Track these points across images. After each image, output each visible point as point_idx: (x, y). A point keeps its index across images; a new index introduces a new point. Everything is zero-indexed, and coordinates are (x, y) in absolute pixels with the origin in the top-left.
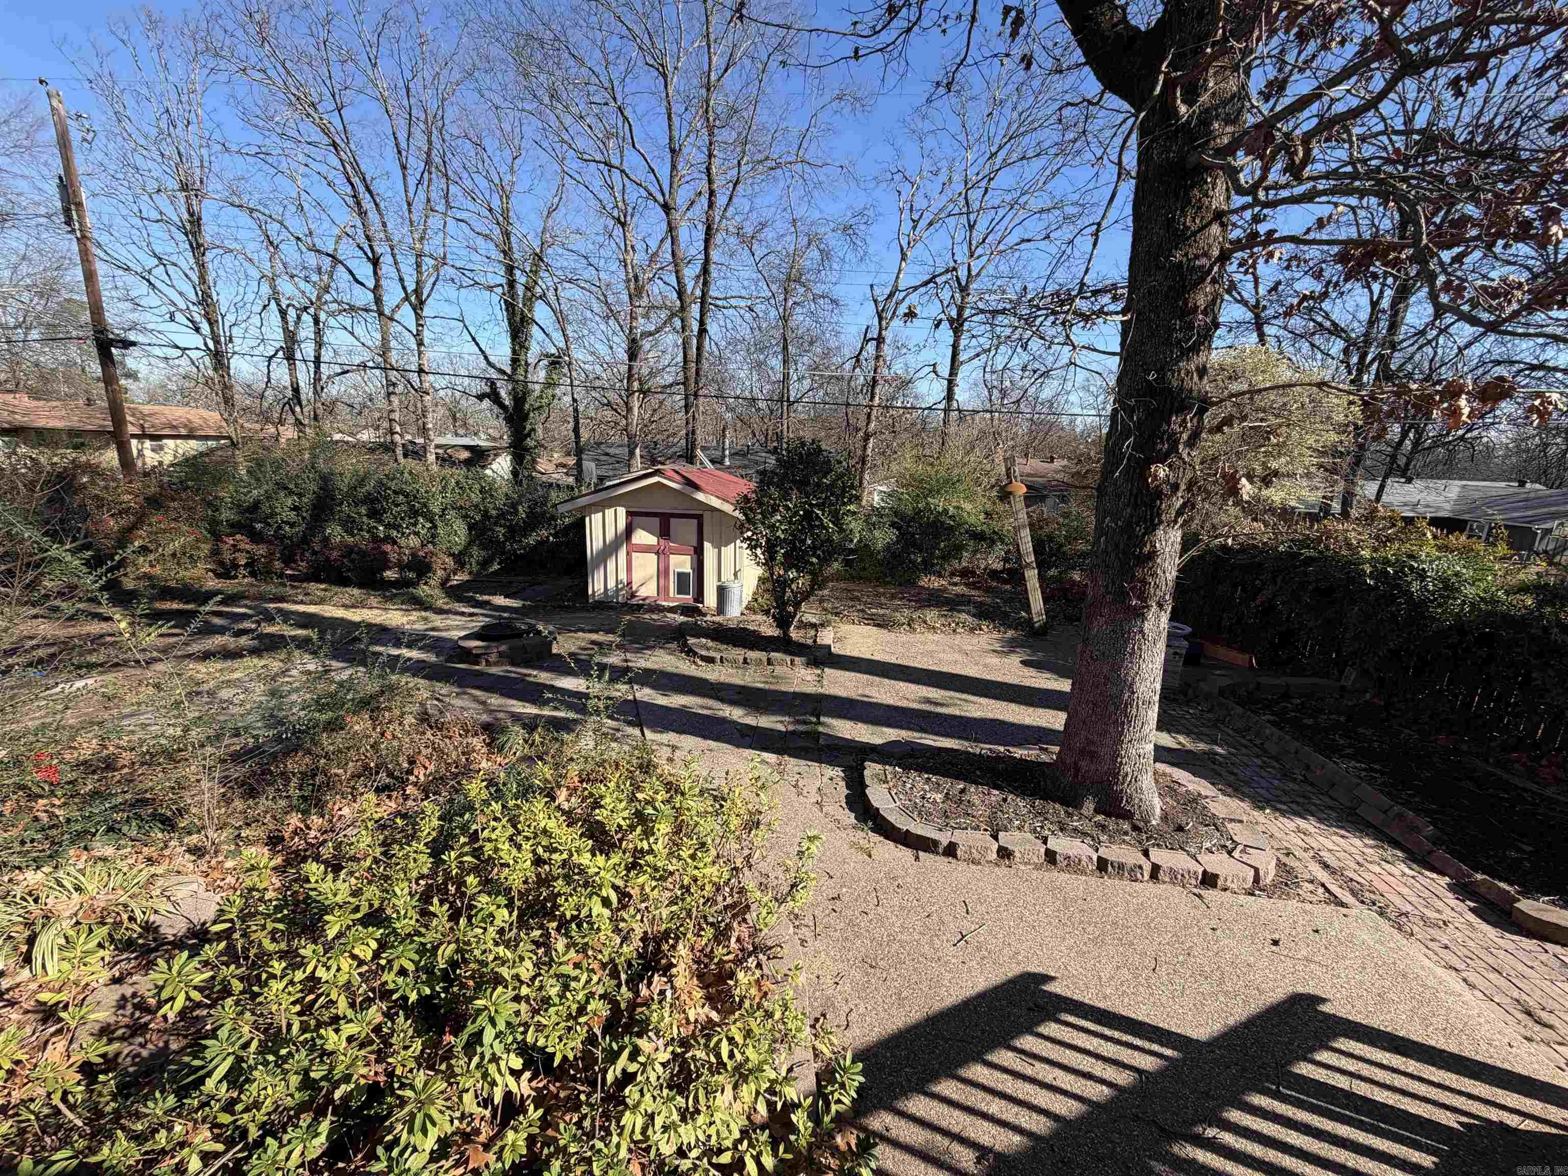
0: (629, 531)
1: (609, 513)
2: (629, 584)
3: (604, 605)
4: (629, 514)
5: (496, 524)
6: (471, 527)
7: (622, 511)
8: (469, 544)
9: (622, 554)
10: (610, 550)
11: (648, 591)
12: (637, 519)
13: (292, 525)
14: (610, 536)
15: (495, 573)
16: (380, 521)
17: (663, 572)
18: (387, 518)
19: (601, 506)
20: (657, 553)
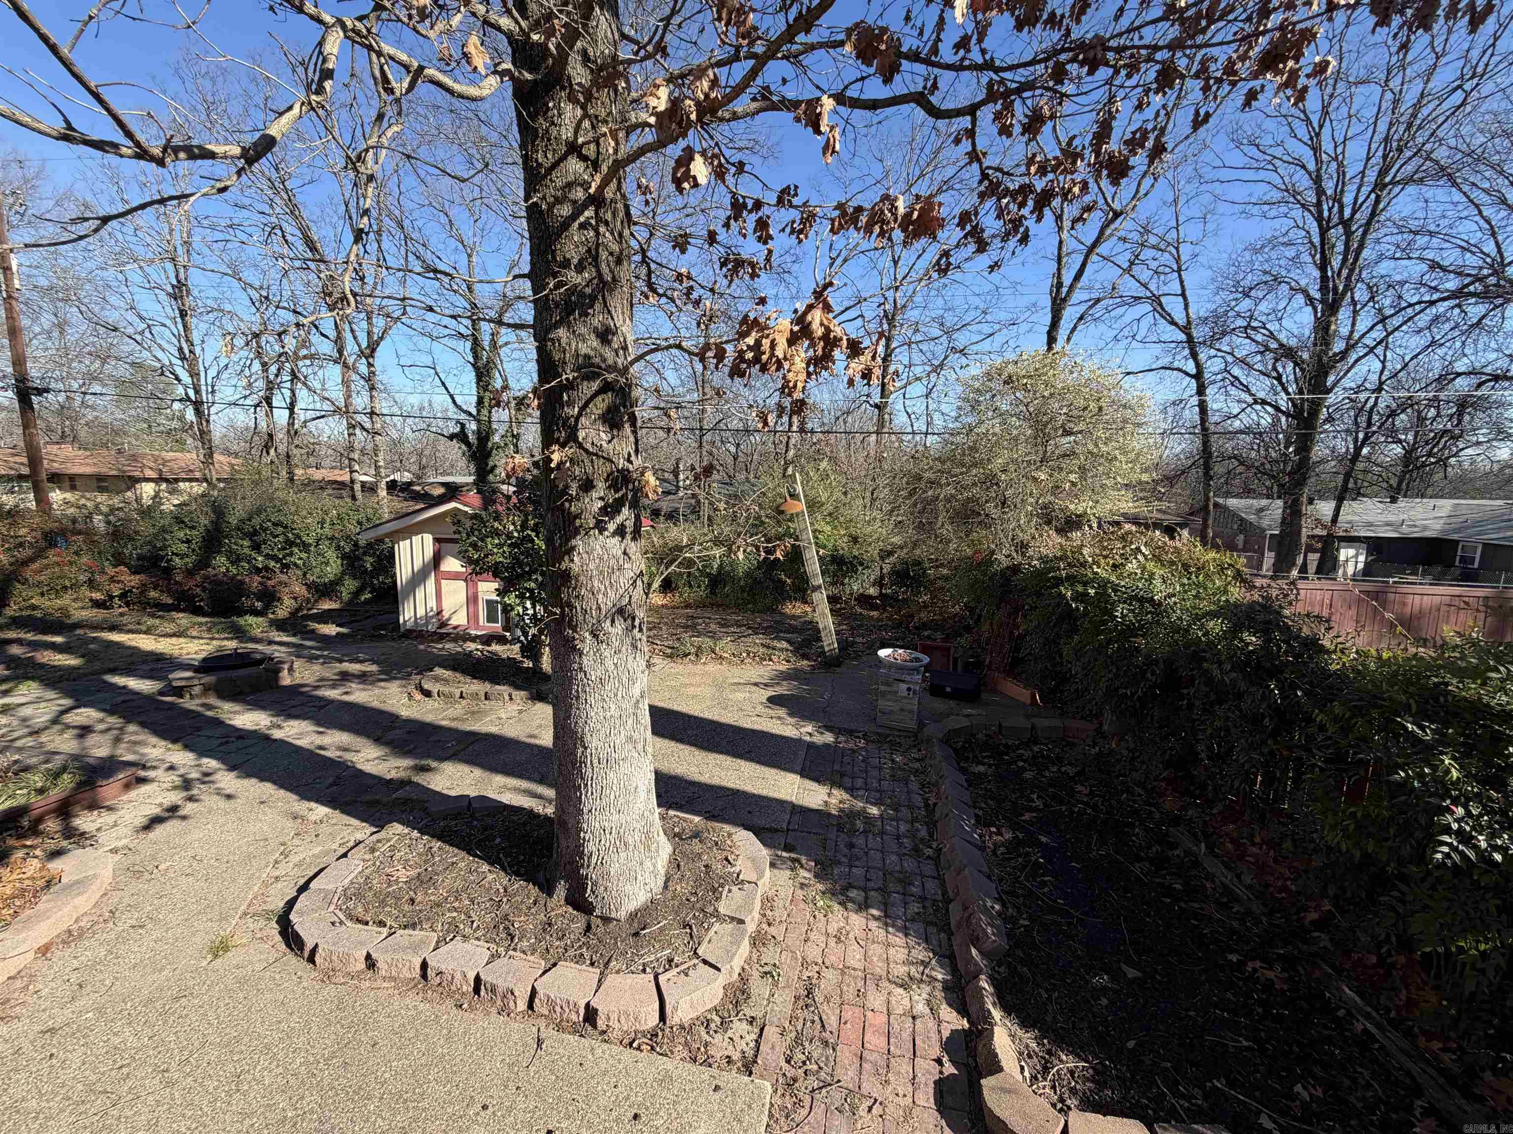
0: (437, 559)
1: (417, 539)
2: (439, 613)
3: (417, 634)
4: (437, 540)
5: (365, 554)
6: (344, 557)
7: (428, 538)
8: (343, 573)
9: (431, 583)
10: (419, 578)
11: (460, 619)
12: (444, 546)
13: (182, 556)
14: (418, 564)
15: (367, 602)
16: (259, 552)
17: (472, 600)
18: (265, 549)
19: (409, 532)
20: (466, 580)
